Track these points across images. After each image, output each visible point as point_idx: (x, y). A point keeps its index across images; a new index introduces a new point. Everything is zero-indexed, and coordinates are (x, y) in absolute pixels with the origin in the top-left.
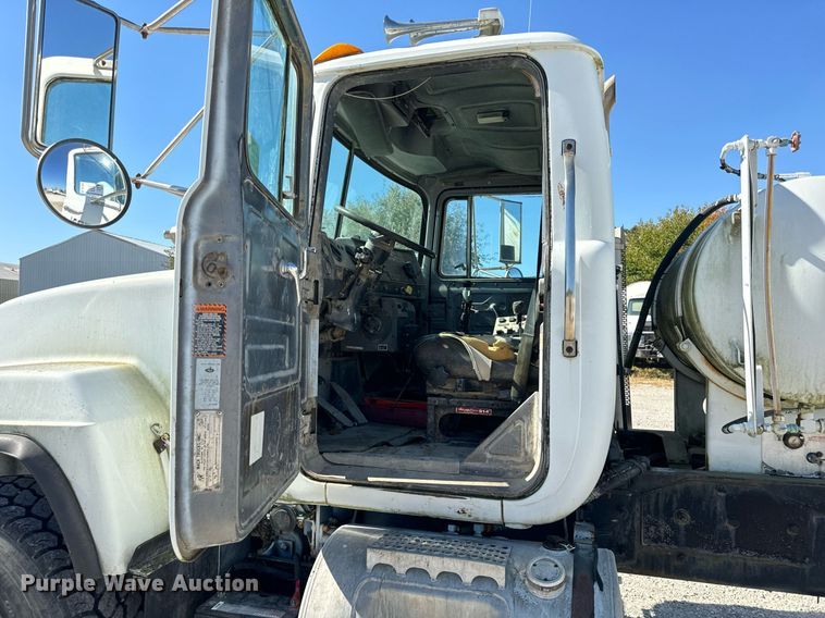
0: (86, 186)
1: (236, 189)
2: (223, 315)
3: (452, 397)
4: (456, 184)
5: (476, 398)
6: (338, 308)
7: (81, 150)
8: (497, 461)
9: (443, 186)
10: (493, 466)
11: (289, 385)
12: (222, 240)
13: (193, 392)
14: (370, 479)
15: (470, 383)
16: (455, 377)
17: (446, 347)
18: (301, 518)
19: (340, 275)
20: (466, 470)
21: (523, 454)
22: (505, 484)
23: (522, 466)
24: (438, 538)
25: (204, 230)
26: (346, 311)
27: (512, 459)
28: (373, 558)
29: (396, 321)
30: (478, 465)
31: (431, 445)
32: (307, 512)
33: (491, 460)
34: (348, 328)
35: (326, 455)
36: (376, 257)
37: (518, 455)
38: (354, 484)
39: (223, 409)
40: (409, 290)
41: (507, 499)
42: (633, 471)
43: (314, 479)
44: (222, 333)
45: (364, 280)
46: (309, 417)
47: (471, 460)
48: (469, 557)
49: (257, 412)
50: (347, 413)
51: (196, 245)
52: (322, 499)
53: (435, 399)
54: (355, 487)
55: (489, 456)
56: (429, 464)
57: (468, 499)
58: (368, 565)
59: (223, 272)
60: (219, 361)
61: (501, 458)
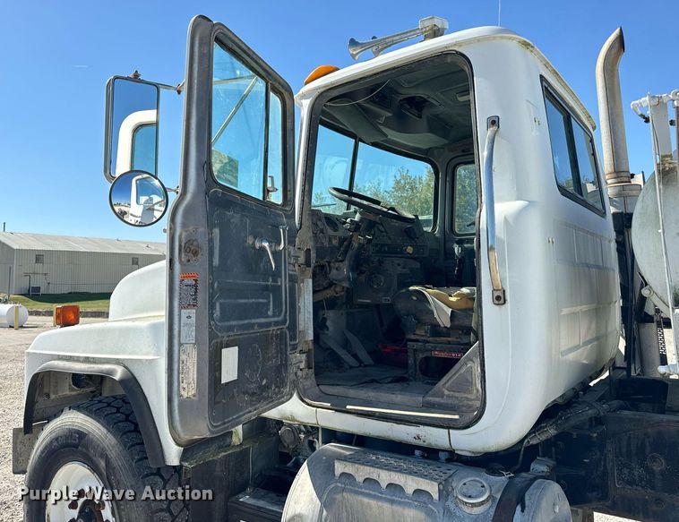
0: (143, 199)
1: (202, 197)
2: (196, 280)
3: (428, 342)
4: (463, 151)
5: (449, 343)
6: (337, 269)
7: (140, 177)
8: (453, 397)
9: (452, 155)
10: (450, 401)
11: (271, 329)
12: (195, 231)
13: (180, 331)
14: (348, 407)
15: (436, 330)
16: (424, 324)
17: (415, 298)
18: (302, 436)
19: (335, 242)
20: (428, 403)
21: (475, 391)
22: (457, 417)
23: (473, 402)
24: (395, 458)
25: (184, 225)
26: (342, 272)
27: (466, 395)
28: (339, 468)
29: (396, 276)
30: (437, 400)
31: (411, 383)
32: (308, 431)
33: (448, 396)
34: (346, 284)
35: (322, 387)
36: (363, 226)
37: (471, 393)
38: (336, 411)
39: (197, 342)
40: (410, 250)
41: (454, 428)
42: (590, 411)
43: (309, 405)
44: (196, 292)
45: (355, 245)
46: (304, 355)
47: (432, 396)
48: (410, 473)
49: (228, 346)
50: (355, 356)
51: (180, 236)
52: (315, 422)
53: (415, 343)
54: (337, 414)
55: (446, 392)
56: (398, 398)
57: (422, 427)
58: (336, 473)
59: (196, 252)
60: (194, 311)
61: (457, 394)
